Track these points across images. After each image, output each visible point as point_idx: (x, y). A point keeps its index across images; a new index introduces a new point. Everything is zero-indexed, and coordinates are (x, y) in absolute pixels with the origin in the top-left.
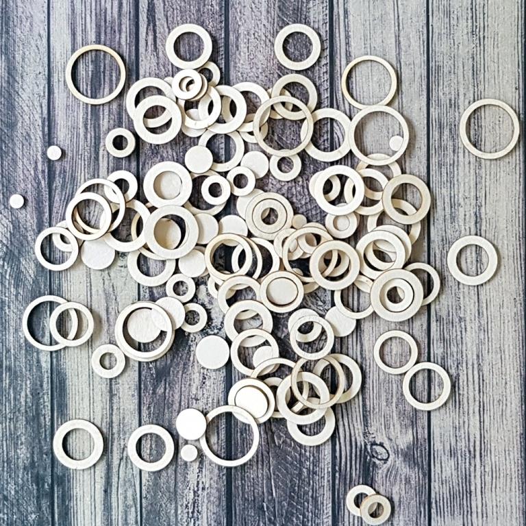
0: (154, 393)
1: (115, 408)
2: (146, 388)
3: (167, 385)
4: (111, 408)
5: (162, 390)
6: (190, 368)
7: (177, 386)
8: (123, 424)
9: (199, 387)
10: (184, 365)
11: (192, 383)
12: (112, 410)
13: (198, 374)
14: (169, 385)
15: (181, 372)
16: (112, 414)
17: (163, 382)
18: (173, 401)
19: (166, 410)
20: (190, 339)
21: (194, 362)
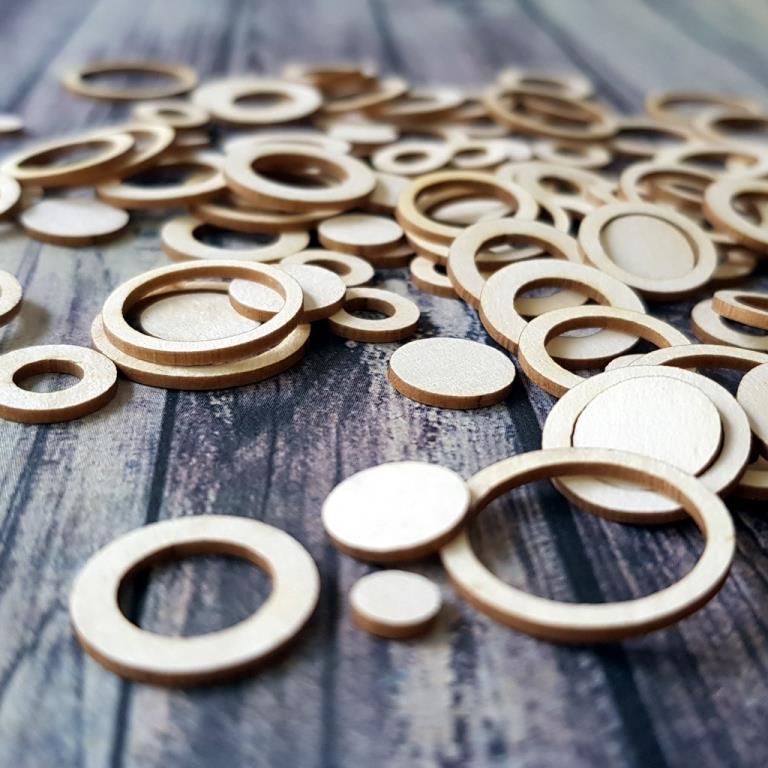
0: (225, 456)
1: (40, 493)
2: (189, 447)
3: (280, 443)
4: (24, 494)
5: (260, 452)
6: (373, 408)
7: (321, 445)
8: (64, 537)
9: (413, 448)
10: (348, 400)
11: (382, 438)
12: (27, 497)
13: (404, 423)
14: (288, 442)
15: (335, 416)
16: (21, 509)
17: (263, 436)
18: (305, 477)
19: (274, 498)
20: (366, 354)
21: (383, 396)
